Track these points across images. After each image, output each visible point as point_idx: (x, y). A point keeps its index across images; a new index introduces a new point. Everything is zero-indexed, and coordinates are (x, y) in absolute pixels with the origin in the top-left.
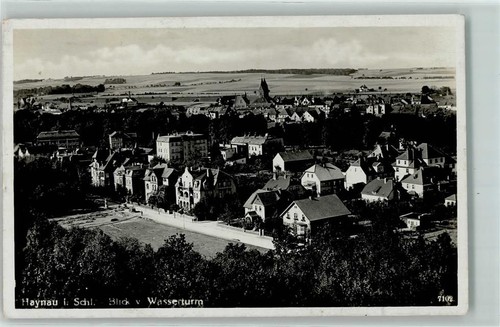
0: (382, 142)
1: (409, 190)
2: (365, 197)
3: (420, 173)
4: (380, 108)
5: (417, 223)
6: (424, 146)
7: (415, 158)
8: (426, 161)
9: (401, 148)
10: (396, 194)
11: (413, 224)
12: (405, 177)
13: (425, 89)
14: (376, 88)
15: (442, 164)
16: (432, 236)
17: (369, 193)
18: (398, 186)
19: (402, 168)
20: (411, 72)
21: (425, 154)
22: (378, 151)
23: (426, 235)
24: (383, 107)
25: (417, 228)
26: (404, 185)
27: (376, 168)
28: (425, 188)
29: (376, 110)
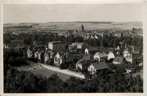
0: (120, 45)
1: (128, 61)
2: (114, 62)
3: (131, 55)
4: (119, 35)
5: (130, 71)
6: (133, 47)
7: (130, 51)
8: (133, 51)
9: (126, 47)
10: (124, 62)
11: (129, 71)
12: (127, 56)
13: (134, 29)
14: (118, 28)
15: (139, 52)
16: (135, 75)
17: (115, 61)
18: (124, 59)
19: (126, 54)
20: (129, 23)
21: (133, 49)
22: (118, 48)
23: (133, 75)
24: (120, 34)
25: (130, 73)
26: (126, 59)
27: (117, 53)
28: (133, 60)
29: (118, 35)
